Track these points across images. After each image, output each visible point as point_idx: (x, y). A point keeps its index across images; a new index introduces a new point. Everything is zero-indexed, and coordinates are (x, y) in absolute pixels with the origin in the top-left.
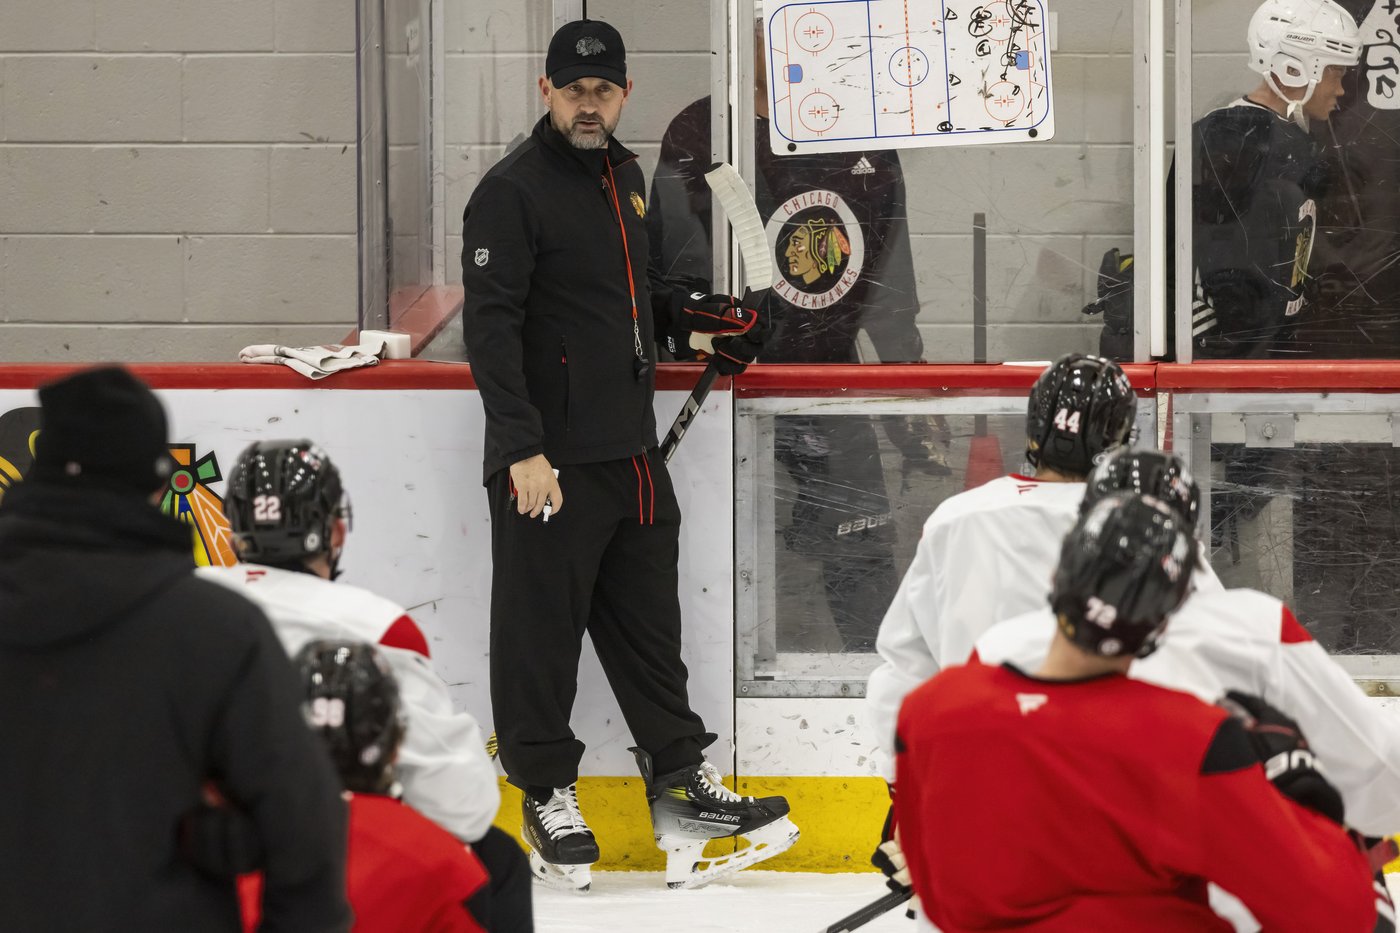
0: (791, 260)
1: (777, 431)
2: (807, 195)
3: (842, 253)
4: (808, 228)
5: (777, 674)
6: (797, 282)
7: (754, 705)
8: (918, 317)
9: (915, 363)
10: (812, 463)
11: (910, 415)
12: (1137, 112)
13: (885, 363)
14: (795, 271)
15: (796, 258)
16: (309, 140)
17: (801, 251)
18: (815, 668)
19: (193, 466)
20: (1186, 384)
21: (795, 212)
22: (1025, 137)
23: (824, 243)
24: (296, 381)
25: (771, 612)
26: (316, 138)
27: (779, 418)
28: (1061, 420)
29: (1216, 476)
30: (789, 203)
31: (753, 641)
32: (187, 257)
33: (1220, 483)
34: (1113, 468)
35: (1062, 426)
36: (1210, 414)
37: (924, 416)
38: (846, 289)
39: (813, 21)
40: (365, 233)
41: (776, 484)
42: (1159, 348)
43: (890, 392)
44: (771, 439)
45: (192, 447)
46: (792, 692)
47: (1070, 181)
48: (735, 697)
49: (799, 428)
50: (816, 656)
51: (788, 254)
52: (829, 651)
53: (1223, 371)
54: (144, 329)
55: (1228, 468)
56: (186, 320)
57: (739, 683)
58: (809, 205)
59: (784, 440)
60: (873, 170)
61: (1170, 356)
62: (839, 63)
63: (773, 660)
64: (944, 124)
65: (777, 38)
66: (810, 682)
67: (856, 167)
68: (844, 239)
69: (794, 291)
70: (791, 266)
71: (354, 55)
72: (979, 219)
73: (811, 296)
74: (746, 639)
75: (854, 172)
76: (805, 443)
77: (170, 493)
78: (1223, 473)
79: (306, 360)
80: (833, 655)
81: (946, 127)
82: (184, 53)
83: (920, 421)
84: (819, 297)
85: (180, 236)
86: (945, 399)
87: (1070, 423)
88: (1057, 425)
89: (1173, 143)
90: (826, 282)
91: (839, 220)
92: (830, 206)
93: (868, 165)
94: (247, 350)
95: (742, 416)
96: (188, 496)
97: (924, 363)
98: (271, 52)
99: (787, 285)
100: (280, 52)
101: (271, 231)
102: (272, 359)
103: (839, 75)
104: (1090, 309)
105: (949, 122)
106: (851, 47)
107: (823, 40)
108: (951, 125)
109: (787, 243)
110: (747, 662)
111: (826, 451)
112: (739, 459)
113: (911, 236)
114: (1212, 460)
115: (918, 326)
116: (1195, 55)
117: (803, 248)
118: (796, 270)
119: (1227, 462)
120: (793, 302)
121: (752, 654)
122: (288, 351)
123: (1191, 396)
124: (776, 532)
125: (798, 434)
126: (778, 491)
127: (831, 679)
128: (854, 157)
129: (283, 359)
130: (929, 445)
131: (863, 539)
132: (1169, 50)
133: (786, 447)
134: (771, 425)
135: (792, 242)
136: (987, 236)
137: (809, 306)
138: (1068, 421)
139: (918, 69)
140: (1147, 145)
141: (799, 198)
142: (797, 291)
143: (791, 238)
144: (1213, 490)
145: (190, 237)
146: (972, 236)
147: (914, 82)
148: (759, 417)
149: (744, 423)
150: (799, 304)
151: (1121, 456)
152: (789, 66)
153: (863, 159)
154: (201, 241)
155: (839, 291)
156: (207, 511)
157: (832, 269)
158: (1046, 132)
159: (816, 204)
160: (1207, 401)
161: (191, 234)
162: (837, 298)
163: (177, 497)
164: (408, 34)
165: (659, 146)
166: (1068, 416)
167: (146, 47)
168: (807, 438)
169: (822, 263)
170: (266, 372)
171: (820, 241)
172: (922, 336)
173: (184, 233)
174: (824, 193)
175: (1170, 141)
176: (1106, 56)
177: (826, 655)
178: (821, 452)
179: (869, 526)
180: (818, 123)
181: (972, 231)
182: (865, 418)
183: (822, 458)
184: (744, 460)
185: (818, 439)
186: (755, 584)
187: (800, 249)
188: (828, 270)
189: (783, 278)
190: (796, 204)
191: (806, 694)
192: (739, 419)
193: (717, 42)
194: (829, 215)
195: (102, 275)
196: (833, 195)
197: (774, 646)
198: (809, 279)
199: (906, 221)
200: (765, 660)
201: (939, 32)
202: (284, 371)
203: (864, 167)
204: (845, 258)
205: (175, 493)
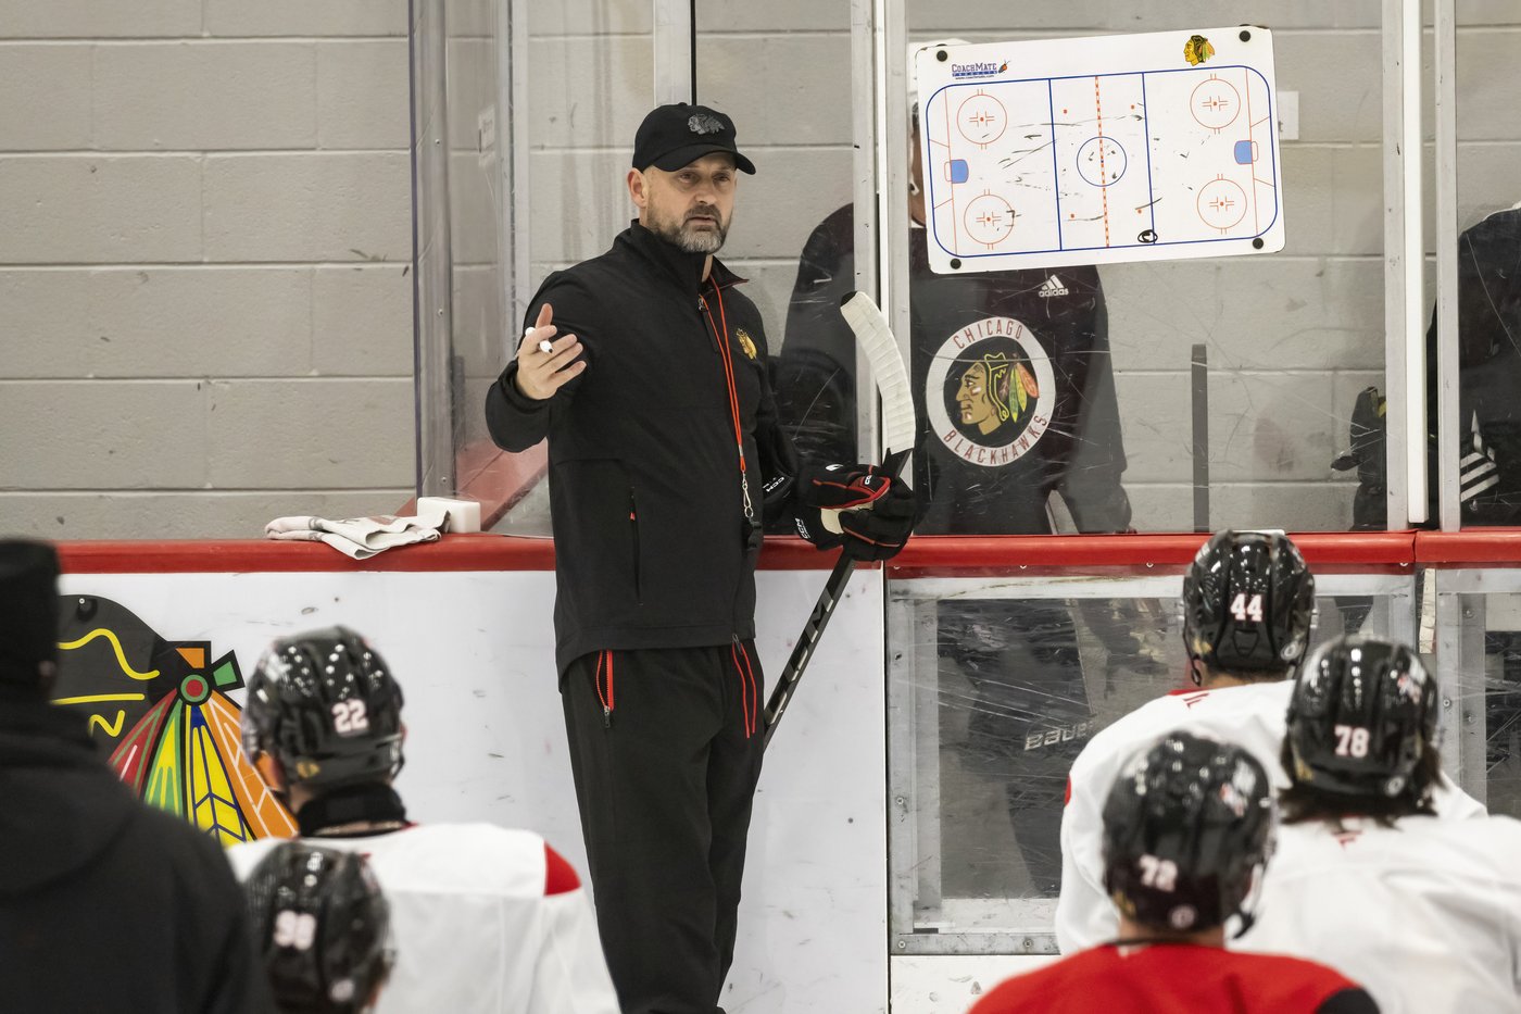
0: (963, 405)
1: (940, 620)
2: (983, 323)
3: (1028, 396)
4: (984, 364)
5: (942, 926)
6: (971, 432)
7: (913, 965)
8: (1124, 475)
9: (1121, 534)
10: (987, 660)
11: (1116, 599)
12: (1388, 217)
13: (1083, 533)
14: (969, 419)
15: (969, 402)
16: (360, 258)
17: (976, 394)
18: (989, 917)
19: (209, 670)
20: (1454, 557)
21: (968, 345)
22: (1247, 248)
23: (1005, 383)
24: (336, 561)
25: (934, 848)
26: (370, 256)
27: (942, 603)
28: (1238, 608)
29: (1491, 673)
30: (961, 333)
31: (913, 884)
32: (210, 406)
33: (1497, 681)
34: (1325, 664)
35: (1241, 616)
36: (1485, 595)
37: (1133, 600)
38: (1032, 441)
39: (981, 106)
40: (423, 375)
41: (939, 686)
42: (1418, 513)
43: (1082, 570)
44: (932, 629)
45: (206, 646)
46: (961, 948)
47: (1304, 304)
48: (890, 954)
49: (967, 616)
50: (991, 902)
51: (959, 397)
52: (1007, 897)
53: (1498, 540)
54: (157, 498)
55: (1507, 662)
56: (209, 486)
57: (895, 938)
58: (986, 336)
59: (948, 631)
60: (1066, 292)
61: (1433, 523)
62: (1015, 157)
63: (938, 907)
64: (1146, 233)
65: (935, 127)
66: (983, 935)
67: (1045, 288)
68: (1030, 378)
69: (967, 443)
70: (963, 412)
71: (409, 152)
72: (1199, 353)
73: (989, 450)
74: (903, 882)
75: (1042, 294)
76: (974, 635)
77: (180, 702)
78: (1500, 670)
79: (347, 536)
80: (1012, 901)
81: (1148, 237)
82: (205, 151)
83: (1129, 608)
84: (999, 451)
85: (201, 381)
86: (1150, 578)
87: (1250, 611)
88: (1234, 615)
89: (1434, 254)
90: (1007, 432)
91: (1023, 354)
92: (1013, 336)
93: (1060, 285)
94: (275, 524)
95: (896, 601)
96: (202, 707)
97: (1134, 533)
98: (313, 149)
99: (959, 436)
100: (324, 149)
101: (314, 373)
102: (306, 534)
103: (1015, 171)
104: (1342, 464)
105: (1152, 231)
106: (1029, 137)
107: (993, 128)
108: (1155, 234)
109: (959, 385)
110: (904, 910)
111: (1002, 645)
112: (893, 655)
113: (1115, 374)
114: (1487, 653)
115: (1125, 486)
116: (1460, 145)
117: (978, 390)
118: (969, 417)
119: (1506, 654)
120: (966, 458)
121: (911, 901)
122: (326, 524)
123: (1459, 572)
124: (941, 747)
125: (966, 624)
126: (942, 696)
127: (1010, 931)
128: (1040, 276)
129: (320, 534)
130: (1140, 636)
131: (1049, 756)
132: (1428, 137)
133: (951, 640)
134: (934, 613)
135: (964, 383)
136: (1209, 373)
137: (987, 463)
138: (1247, 608)
139: (1114, 164)
140: (1400, 260)
141: (973, 327)
142: (970, 443)
143: (963, 379)
144: (1488, 690)
145: (213, 381)
146: (1189, 374)
147: (1109, 180)
148: (917, 603)
149: (900, 611)
150: (974, 460)
151: (1334, 649)
152: (951, 162)
153: (1054, 278)
154: (227, 386)
155: (1024, 443)
156: (225, 724)
157: (1015, 416)
158: (1275, 242)
159: (995, 335)
160: (1479, 578)
161: (215, 378)
162: (1021, 452)
163: (189, 708)
164: (481, 126)
165: (797, 263)
166: (1247, 603)
167: (157, 144)
168: (977, 628)
169: (1002, 409)
170: (297, 550)
171: (1000, 381)
172: (1130, 500)
173: (207, 377)
174: (1005, 321)
175: (1430, 252)
176: (1350, 146)
177: (1004, 900)
178: (995, 646)
179: (1064, 739)
180: (988, 233)
181: (1190, 367)
182: (1060, 602)
183: (996, 653)
184: (899, 657)
185: (991, 629)
186: (914, 813)
187: (974, 391)
188: (1010, 418)
189: (953, 428)
190: (969, 335)
191: (980, 951)
192: (892, 605)
193: (862, 135)
194: (1011, 348)
195: (103, 430)
196: (1016, 323)
197: (939, 891)
198: (986, 429)
199: (1109, 355)
200: (927, 908)
201: (1140, 118)
202: (321, 549)
203: (1054, 287)
204: (1032, 402)
205: (186, 702)
